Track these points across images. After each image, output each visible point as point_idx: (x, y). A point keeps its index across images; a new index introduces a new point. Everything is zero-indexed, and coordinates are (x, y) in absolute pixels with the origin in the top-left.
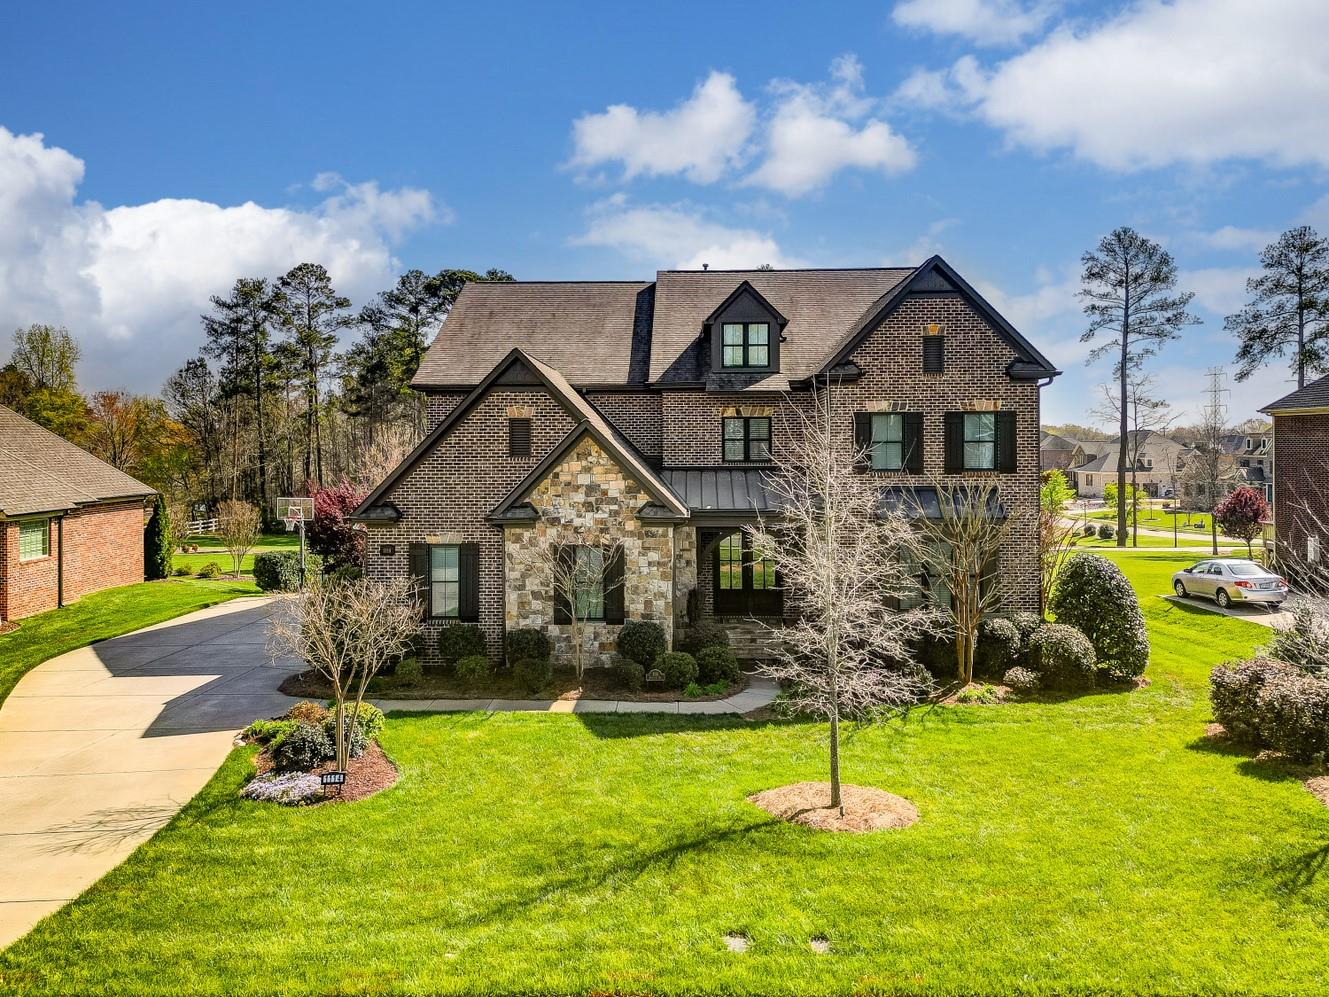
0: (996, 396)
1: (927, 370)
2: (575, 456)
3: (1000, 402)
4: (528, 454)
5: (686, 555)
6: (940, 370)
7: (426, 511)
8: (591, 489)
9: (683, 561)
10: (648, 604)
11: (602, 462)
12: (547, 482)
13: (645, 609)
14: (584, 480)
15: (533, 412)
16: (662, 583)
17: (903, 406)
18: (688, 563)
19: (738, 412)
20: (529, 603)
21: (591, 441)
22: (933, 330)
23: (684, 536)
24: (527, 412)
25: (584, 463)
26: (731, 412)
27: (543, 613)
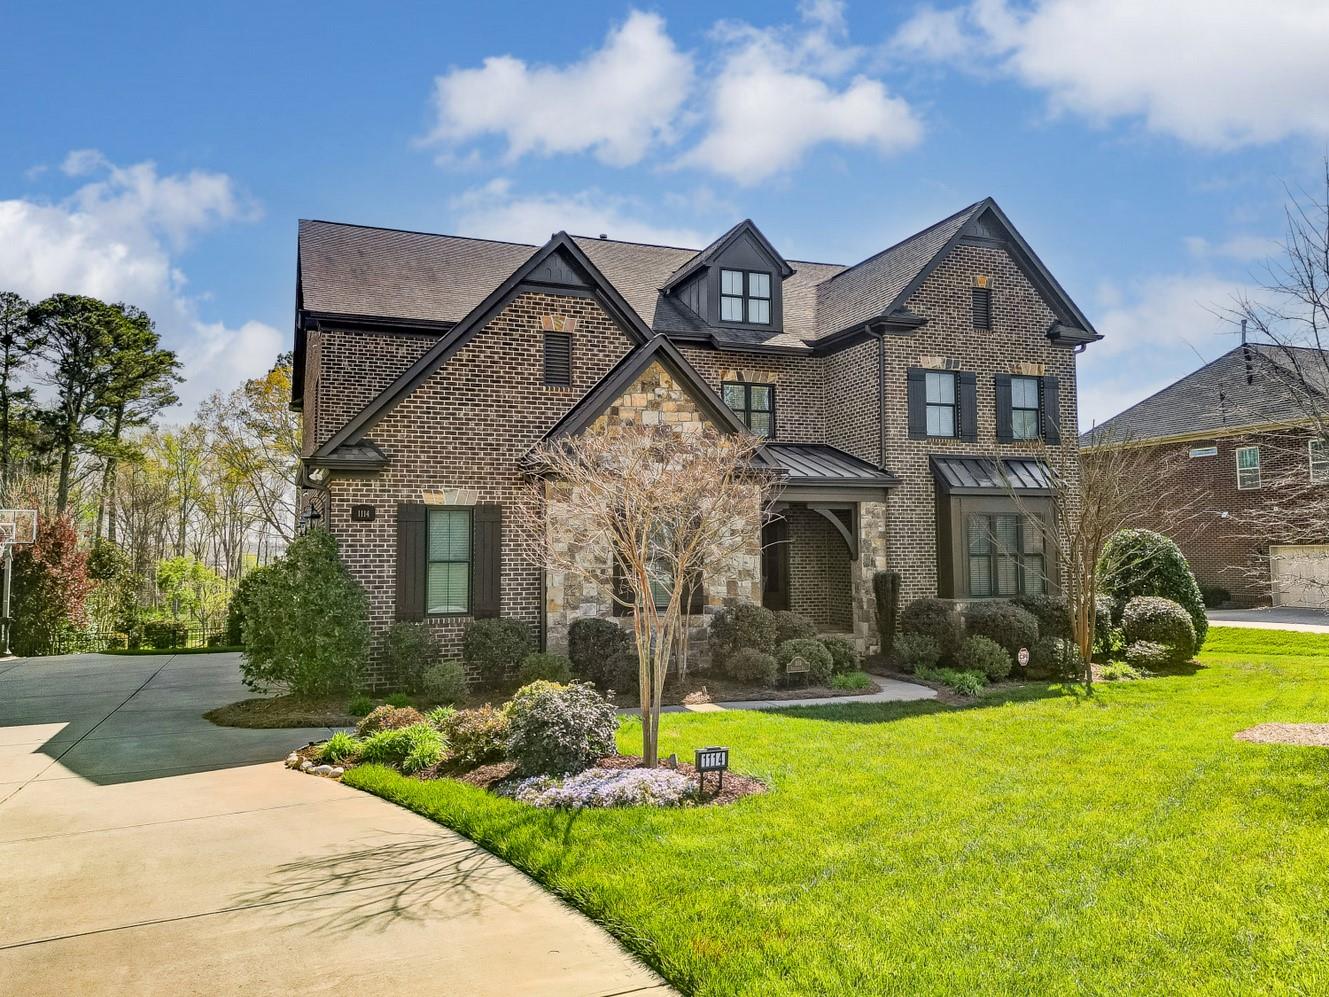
0: (1039, 360)
1: (977, 325)
2: (639, 386)
3: (1043, 367)
4: (567, 382)
6: (989, 327)
7: (424, 457)
8: (660, 431)
10: (732, 585)
11: (674, 396)
12: (603, 420)
13: (728, 593)
14: (650, 418)
15: (576, 325)
16: (747, 558)
17: (957, 364)
19: (740, 376)
20: (580, 587)
21: (659, 368)
22: (982, 281)
24: (567, 325)
25: (651, 396)
26: (731, 376)
27: (598, 600)
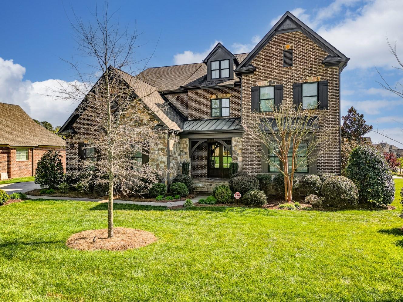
0: (318, 74)
1: (285, 65)
3: (320, 77)
5: (185, 150)
6: (291, 65)
7: (84, 131)
9: (184, 153)
10: (158, 166)
13: (157, 168)
16: (163, 157)
17: (274, 83)
18: (185, 153)
19: (217, 96)
22: (288, 47)
23: (184, 142)
26: (214, 97)
